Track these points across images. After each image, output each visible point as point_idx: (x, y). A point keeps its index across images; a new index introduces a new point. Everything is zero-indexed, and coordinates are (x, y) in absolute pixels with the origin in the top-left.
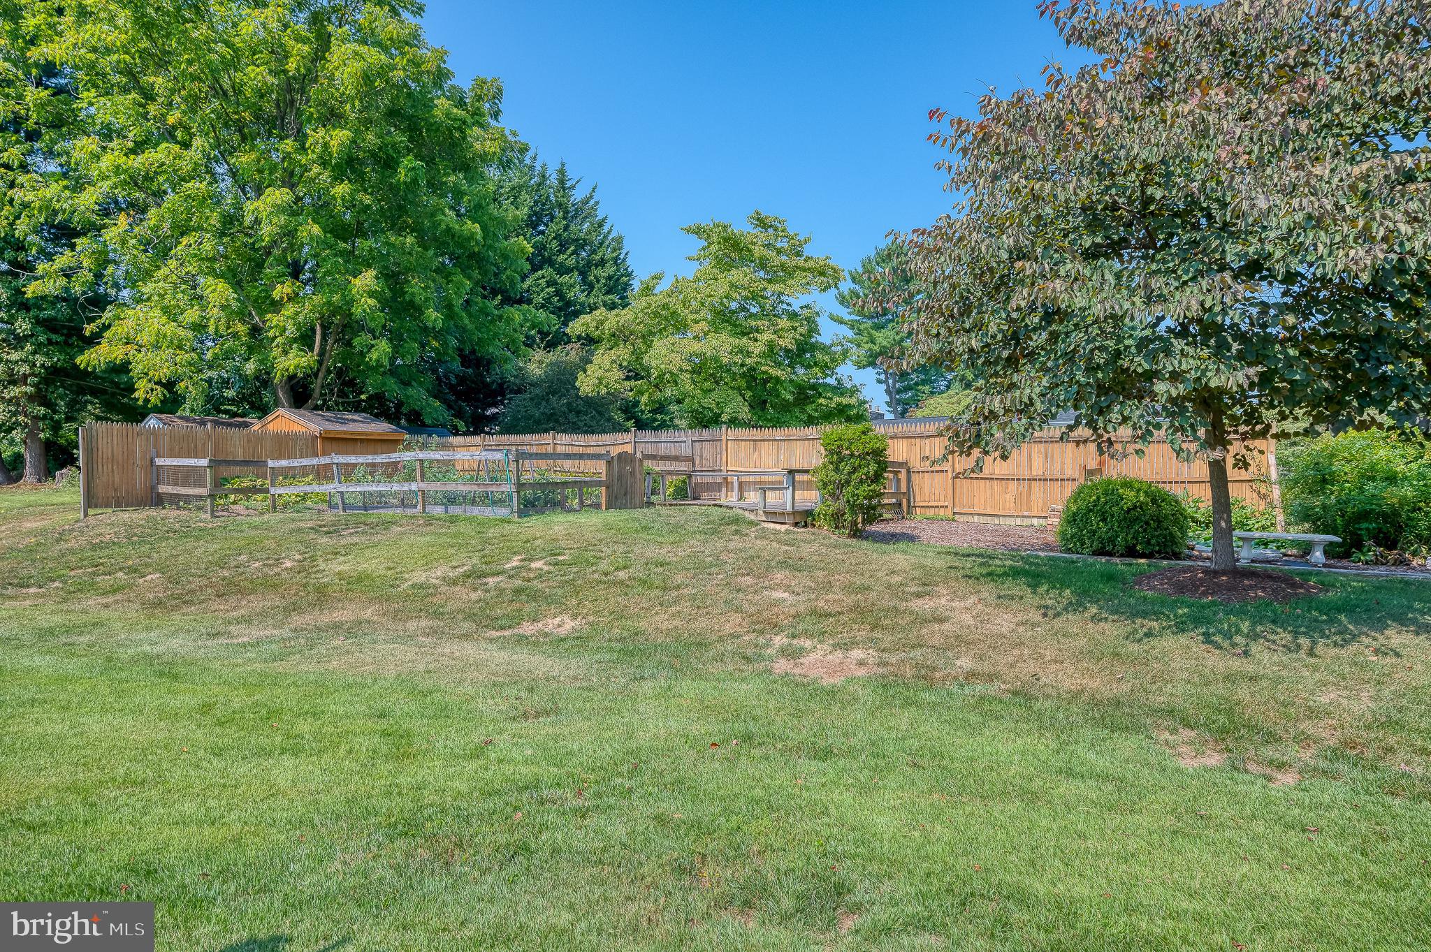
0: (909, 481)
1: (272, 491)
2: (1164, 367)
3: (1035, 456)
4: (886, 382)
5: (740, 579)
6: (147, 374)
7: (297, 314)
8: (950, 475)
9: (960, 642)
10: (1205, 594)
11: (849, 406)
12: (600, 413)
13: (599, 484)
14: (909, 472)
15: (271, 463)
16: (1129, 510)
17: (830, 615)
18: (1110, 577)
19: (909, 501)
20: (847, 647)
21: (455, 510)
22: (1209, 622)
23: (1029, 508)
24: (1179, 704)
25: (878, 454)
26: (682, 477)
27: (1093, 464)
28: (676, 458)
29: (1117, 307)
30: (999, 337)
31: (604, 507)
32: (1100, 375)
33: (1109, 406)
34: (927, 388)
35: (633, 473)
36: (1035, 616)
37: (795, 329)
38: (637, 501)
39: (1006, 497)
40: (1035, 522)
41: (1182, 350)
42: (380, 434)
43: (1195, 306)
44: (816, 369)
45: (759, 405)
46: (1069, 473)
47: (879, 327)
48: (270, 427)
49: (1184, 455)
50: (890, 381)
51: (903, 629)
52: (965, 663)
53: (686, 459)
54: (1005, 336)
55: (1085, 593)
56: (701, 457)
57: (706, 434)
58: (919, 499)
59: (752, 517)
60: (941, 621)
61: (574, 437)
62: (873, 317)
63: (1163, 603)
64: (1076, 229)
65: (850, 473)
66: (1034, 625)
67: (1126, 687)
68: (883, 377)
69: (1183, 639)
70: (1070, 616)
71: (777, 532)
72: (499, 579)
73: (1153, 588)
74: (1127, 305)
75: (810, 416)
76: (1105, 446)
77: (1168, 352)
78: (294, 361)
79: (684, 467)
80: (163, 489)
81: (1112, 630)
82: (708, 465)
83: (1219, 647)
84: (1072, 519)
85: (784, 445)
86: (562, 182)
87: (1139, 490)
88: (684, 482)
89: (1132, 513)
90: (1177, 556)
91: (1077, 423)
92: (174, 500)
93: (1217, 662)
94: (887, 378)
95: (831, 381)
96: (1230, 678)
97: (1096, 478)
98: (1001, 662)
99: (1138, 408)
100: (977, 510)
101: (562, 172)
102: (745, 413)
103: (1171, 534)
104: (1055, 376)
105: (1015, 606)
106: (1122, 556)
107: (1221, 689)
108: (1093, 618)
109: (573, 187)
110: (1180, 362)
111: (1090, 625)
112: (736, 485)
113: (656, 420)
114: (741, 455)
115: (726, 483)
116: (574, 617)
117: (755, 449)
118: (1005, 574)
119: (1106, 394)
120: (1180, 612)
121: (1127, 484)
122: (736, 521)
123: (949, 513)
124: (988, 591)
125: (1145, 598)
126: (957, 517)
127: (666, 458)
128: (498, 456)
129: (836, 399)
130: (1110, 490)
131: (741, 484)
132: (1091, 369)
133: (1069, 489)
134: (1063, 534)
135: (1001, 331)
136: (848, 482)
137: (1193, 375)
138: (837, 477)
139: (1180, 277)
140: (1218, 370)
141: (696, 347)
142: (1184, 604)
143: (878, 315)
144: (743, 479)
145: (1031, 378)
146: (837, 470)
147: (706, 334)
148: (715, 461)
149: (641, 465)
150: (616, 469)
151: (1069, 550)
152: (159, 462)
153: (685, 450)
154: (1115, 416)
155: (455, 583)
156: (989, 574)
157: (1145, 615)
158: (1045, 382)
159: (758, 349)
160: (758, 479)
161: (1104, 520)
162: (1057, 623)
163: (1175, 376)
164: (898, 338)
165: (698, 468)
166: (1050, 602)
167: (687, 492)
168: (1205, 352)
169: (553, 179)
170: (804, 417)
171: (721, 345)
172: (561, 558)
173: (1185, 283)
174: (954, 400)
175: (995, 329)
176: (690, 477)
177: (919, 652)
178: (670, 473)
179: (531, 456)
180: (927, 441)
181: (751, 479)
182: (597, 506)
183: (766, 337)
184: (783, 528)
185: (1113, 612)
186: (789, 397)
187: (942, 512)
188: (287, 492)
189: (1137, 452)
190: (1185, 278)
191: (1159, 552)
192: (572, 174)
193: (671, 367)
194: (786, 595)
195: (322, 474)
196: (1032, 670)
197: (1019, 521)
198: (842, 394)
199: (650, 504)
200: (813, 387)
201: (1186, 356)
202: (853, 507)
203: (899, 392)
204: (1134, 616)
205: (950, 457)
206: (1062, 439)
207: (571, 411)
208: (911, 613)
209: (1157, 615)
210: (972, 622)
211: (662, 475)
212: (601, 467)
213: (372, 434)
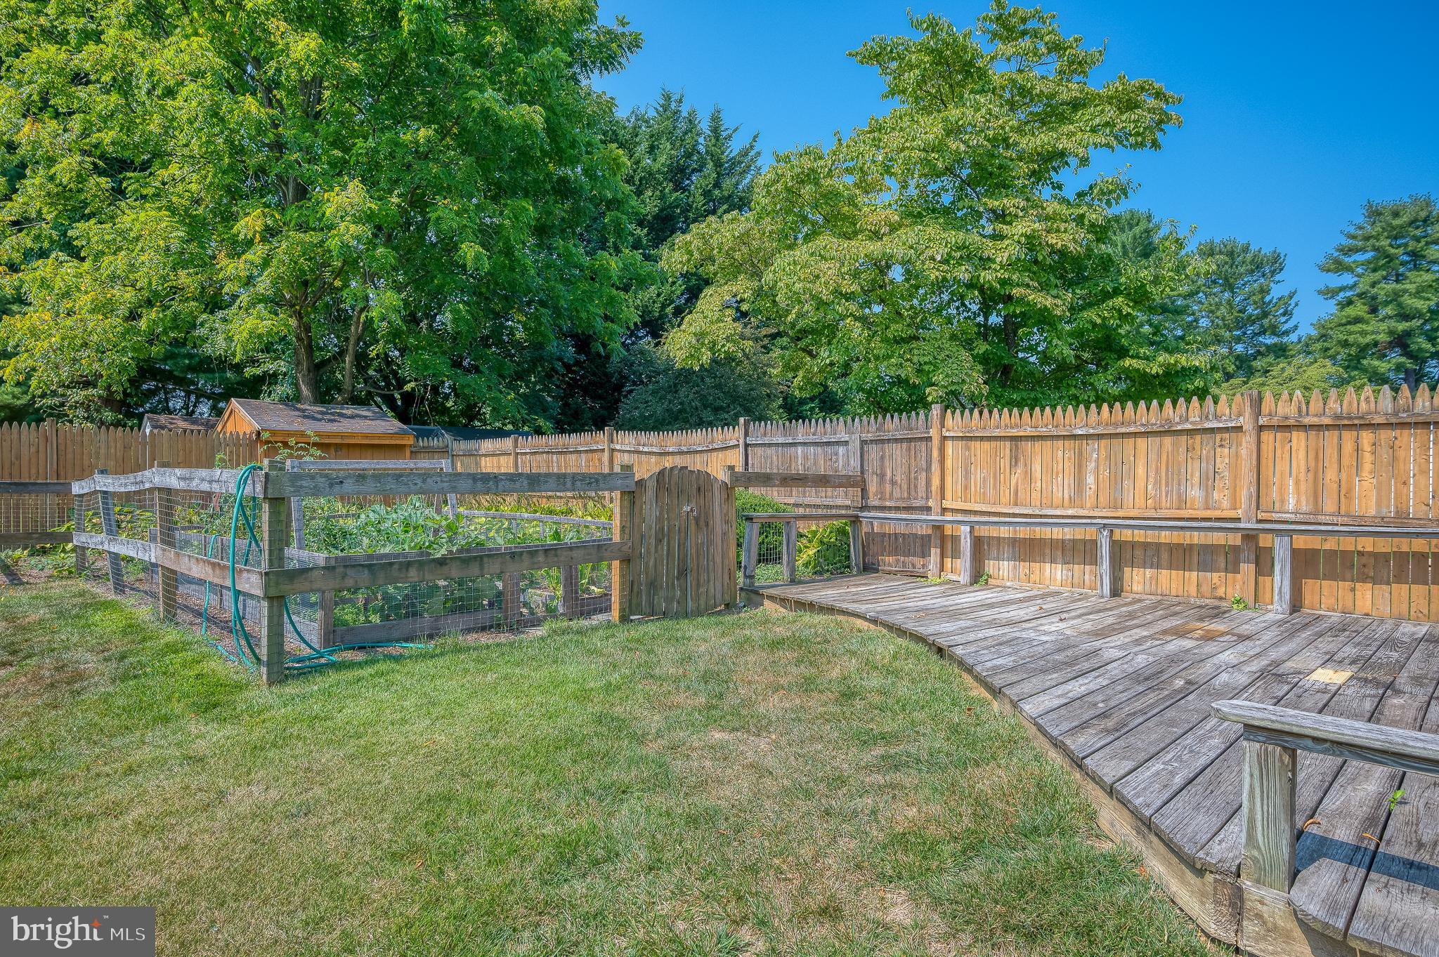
26: (837, 522)
28: (823, 481)
35: (703, 520)
53: (847, 482)
56: (882, 476)
57: (893, 425)
79: (842, 498)
82: (898, 495)
85: (1096, 452)
86: (716, 130)
88: (842, 532)
101: (716, 119)
102: (975, 381)
109: (730, 137)
112: (966, 545)
114: (977, 476)
115: (941, 537)
117: (1015, 461)
127: (797, 481)
131: (979, 545)
144: (983, 531)
148: (911, 485)
150: (652, 510)
153: (846, 461)
159: (1004, 252)
160: (1023, 533)
165: (874, 501)
167: (848, 555)
169: (704, 126)
176: (855, 521)
178: (809, 513)
181: (1005, 532)
192: (727, 123)
211: (789, 518)
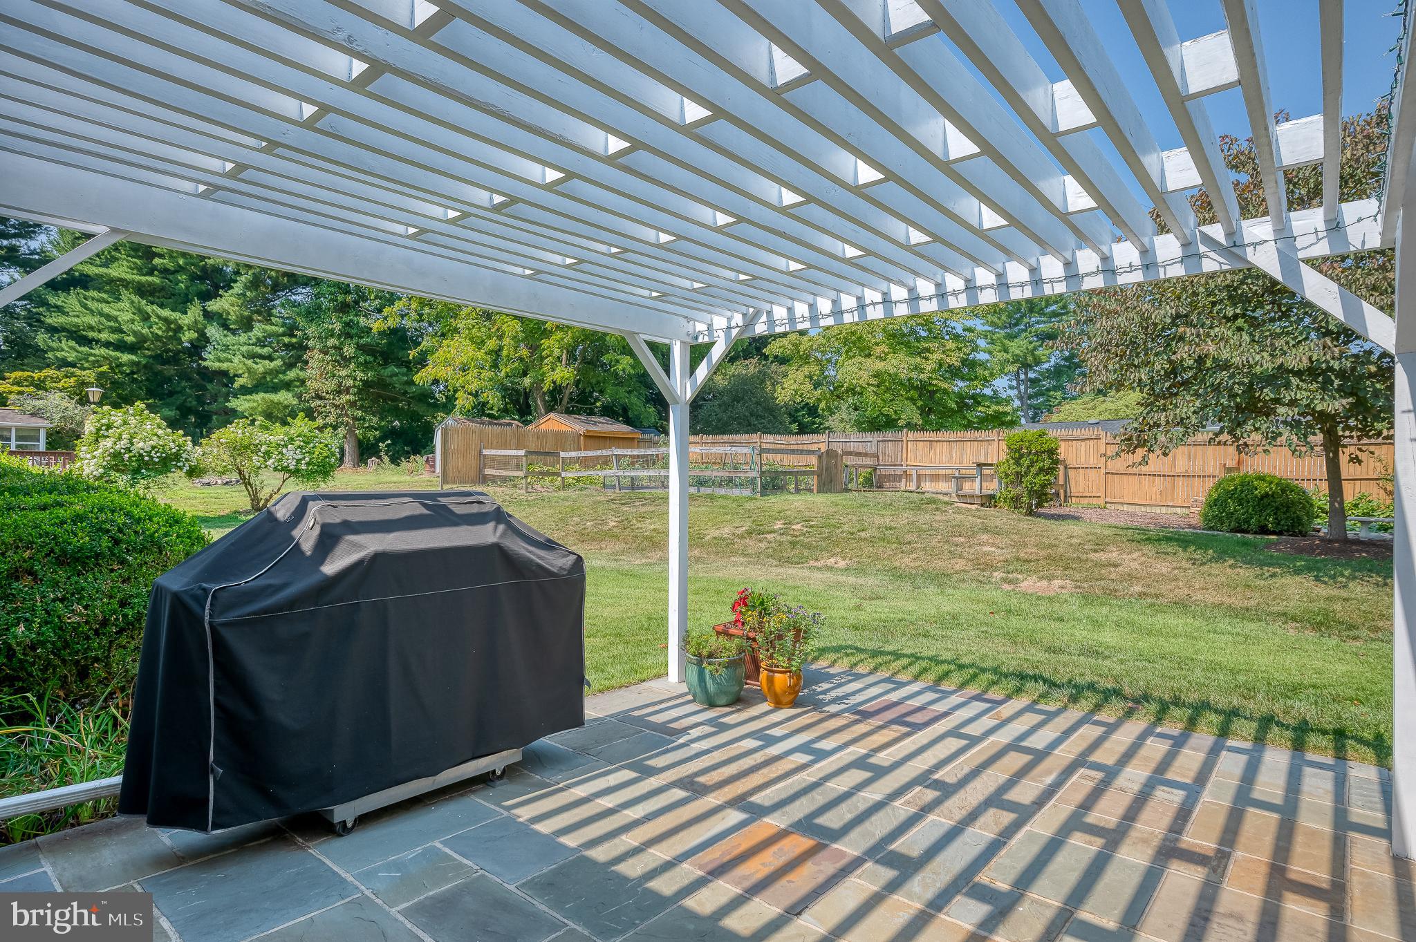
0: (1066, 475)
1: (563, 474)
2: (1284, 397)
3: (1179, 457)
4: (1018, 388)
5: (955, 539)
6: (464, 387)
7: (562, 339)
8: (1103, 471)
9: (1131, 577)
10: (1320, 554)
11: (1006, 413)
12: (775, 417)
13: (813, 473)
14: (1066, 468)
15: (562, 454)
16: (1262, 498)
17: (1030, 561)
18: (1245, 544)
19: (1065, 492)
20: (1050, 578)
21: (705, 491)
22: (1319, 570)
23: (1173, 500)
24: (1288, 610)
25: (1052, 452)
26: (869, 470)
27: (1231, 463)
28: (866, 455)
29: (1251, 359)
30: (1162, 372)
31: (815, 491)
32: (1238, 400)
33: (1244, 421)
34: (1059, 394)
35: (836, 466)
36: (1185, 564)
37: (960, 349)
38: (839, 488)
39: (1152, 489)
40: (1179, 511)
41: (1298, 385)
42: (623, 433)
43: (1305, 360)
44: (976, 383)
45: (925, 412)
46: (1210, 470)
47: (1011, 337)
48: (542, 427)
49: (1298, 453)
50: (1022, 388)
51: (1087, 570)
52: (1137, 588)
53: (872, 455)
54: (1166, 371)
55: (1225, 552)
56: (885, 454)
57: (889, 435)
58: (1075, 490)
59: (946, 499)
60: (1115, 566)
61: (778, 437)
62: (1006, 327)
63: (1285, 559)
64: (1221, 301)
65: (1028, 467)
66: (1185, 570)
67: (1253, 603)
68: (1014, 383)
69: (1298, 578)
70: (1213, 565)
71: (969, 510)
72: (773, 535)
73: (1280, 550)
74: (1258, 358)
75: (970, 421)
76: (1242, 448)
77: (1287, 385)
78: (563, 374)
79: (868, 461)
80: (488, 472)
81: (1245, 573)
82: (889, 461)
83: (1325, 583)
84: (1212, 504)
87: (1271, 483)
88: (870, 474)
89: (1265, 500)
90: (1303, 534)
91: (1221, 431)
92: (494, 479)
93: (1321, 590)
94: (1018, 385)
95: (988, 391)
96: (1329, 599)
97: (1234, 475)
98: (1163, 589)
99: (1265, 422)
100: (1126, 500)
102: (918, 419)
103: (1298, 517)
104: (1205, 400)
105: (1170, 558)
106: (1256, 533)
107: (1322, 605)
108: (1230, 566)
110: (1296, 394)
111: (1228, 570)
112: (914, 477)
113: (814, 423)
114: (918, 454)
115: (906, 475)
116: (844, 558)
117: (931, 448)
118: (1159, 540)
119: (1242, 413)
120: (1298, 564)
121: (1261, 478)
122: (934, 501)
123: (1101, 502)
124: (1149, 549)
125: (1272, 556)
126: (1108, 505)
127: (858, 454)
128: (745, 450)
129: (994, 407)
130: (1247, 484)
131: (919, 476)
132: (1233, 396)
133: (1210, 484)
134: (1205, 516)
135: (1162, 368)
136: (1027, 474)
137: (1305, 402)
138: (1018, 469)
139: (1296, 337)
140: (1323, 399)
141: (880, 366)
142: (1301, 559)
143: (1011, 326)
144: (921, 472)
145: (1188, 402)
146: (1017, 462)
147: (886, 354)
148: (895, 457)
149: (842, 460)
150: (825, 462)
151: (1211, 528)
152: (486, 452)
153: (871, 448)
154: (1249, 427)
155: (742, 537)
156: (1146, 540)
157: (1270, 565)
158: (1198, 404)
159: (929, 366)
160: (933, 472)
161: (1240, 504)
162: (1205, 568)
163: (1293, 403)
164: (1031, 347)
165: (881, 463)
166: (1197, 557)
167: (874, 482)
168: (1315, 386)
170: (965, 422)
171: (899, 364)
172: (812, 523)
173: (1300, 342)
174: (1089, 406)
175: (1159, 367)
176: (875, 470)
177: (1102, 582)
178: (861, 466)
179: (769, 451)
180: (1083, 443)
181: (927, 472)
182: (811, 490)
183: (937, 356)
184: (974, 507)
185: (1245, 563)
186: (954, 406)
187: (1095, 501)
188: (570, 475)
189: (1265, 451)
190: (1300, 338)
191: (1288, 531)
193: (861, 382)
194: (993, 549)
195: (586, 463)
196: (1186, 593)
197: (1164, 510)
198: (998, 403)
199: (847, 490)
200: (973, 397)
201: (1301, 389)
202: (1031, 493)
203: (1030, 397)
204: (1262, 565)
205: (1122, 454)
206: (1209, 442)
207: (752, 415)
208: (1093, 561)
209: (1280, 566)
210: (1138, 567)
211: (857, 467)
212: (813, 460)
213: (617, 433)
